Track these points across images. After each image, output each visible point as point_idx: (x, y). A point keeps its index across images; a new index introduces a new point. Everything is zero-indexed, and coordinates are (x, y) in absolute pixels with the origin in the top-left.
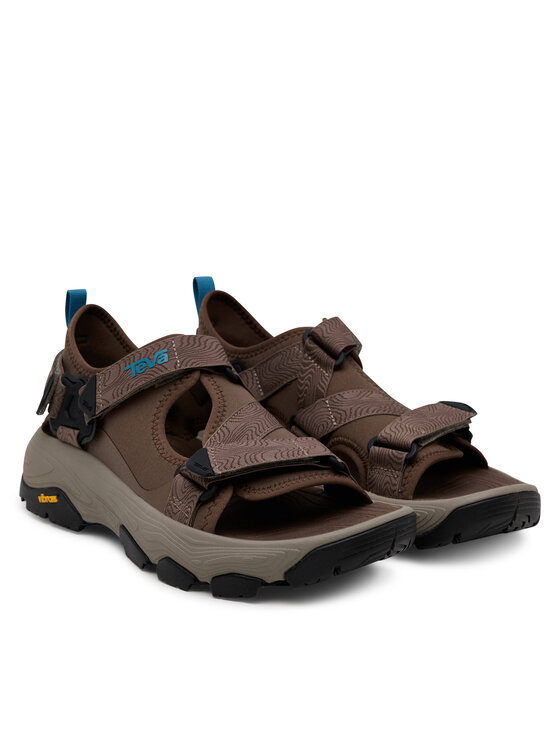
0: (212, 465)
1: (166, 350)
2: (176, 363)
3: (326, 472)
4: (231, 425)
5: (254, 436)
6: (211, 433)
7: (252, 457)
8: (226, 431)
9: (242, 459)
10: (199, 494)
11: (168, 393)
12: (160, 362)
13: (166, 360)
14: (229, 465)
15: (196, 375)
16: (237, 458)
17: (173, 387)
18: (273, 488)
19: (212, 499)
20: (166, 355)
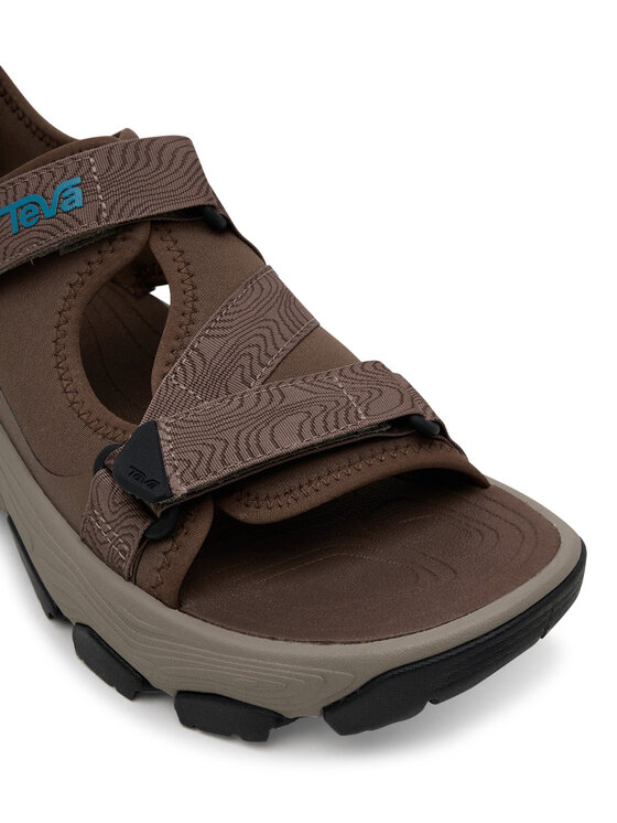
0: (169, 470)
1: (78, 180)
2: (100, 210)
3: (403, 443)
4: (209, 347)
5: (256, 366)
6: (169, 364)
7: (252, 441)
8: (197, 360)
9: (231, 450)
10: (142, 525)
11: (85, 268)
12: (66, 206)
13: (79, 203)
14: (203, 465)
15: (141, 235)
16: (220, 445)
17: (94, 257)
18: (297, 493)
19: (170, 536)
20: (78, 191)
